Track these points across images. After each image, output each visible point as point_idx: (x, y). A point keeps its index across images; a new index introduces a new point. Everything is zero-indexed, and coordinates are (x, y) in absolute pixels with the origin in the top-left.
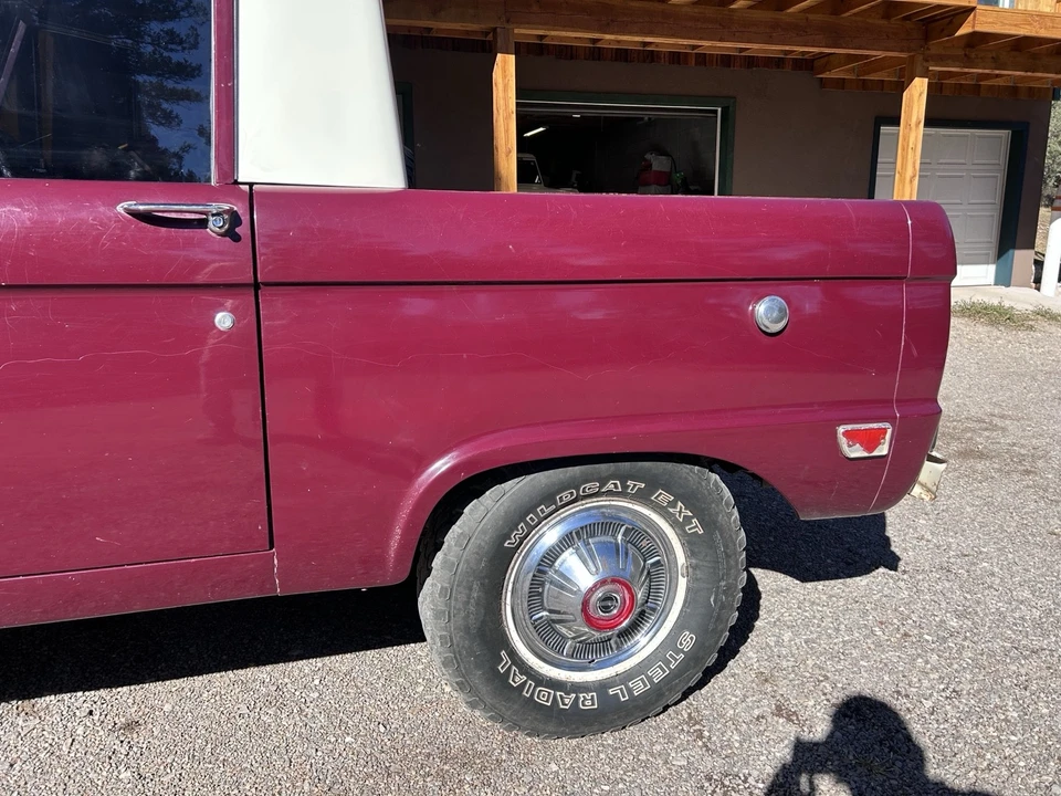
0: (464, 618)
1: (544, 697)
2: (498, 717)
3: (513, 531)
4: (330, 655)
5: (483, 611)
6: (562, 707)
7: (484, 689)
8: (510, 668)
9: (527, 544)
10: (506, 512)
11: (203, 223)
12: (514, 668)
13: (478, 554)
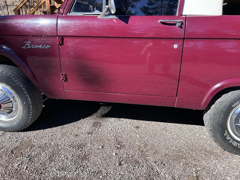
0: (218, 121)
1: (235, 144)
2: (222, 146)
3: (235, 103)
4: (176, 123)
5: (223, 120)
6: (239, 147)
7: (220, 138)
8: (227, 135)
9: (238, 107)
10: (234, 98)
11: (175, 24)
12: (228, 135)
13: (224, 107)
